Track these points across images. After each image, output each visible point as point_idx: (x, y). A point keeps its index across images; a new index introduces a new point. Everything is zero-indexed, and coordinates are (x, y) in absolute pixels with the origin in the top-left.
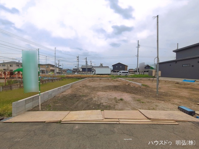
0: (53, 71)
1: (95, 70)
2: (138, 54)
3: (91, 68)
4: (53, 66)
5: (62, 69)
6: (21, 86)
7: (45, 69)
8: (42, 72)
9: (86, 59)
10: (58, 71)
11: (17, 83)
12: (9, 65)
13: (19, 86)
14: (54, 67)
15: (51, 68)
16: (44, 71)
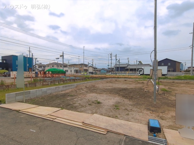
0: (86, 70)
1: (143, 69)
2: (193, 44)
3: (126, 67)
4: (86, 65)
5: (96, 68)
6: (44, 84)
7: (78, 69)
8: (76, 72)
9: (116, 56)
10: (91, 71)
11: (41, 81)
12: (52, 66)
13: (42, 84)
14: (87, 67)
15: (85, 68)
16: (78, 71)
